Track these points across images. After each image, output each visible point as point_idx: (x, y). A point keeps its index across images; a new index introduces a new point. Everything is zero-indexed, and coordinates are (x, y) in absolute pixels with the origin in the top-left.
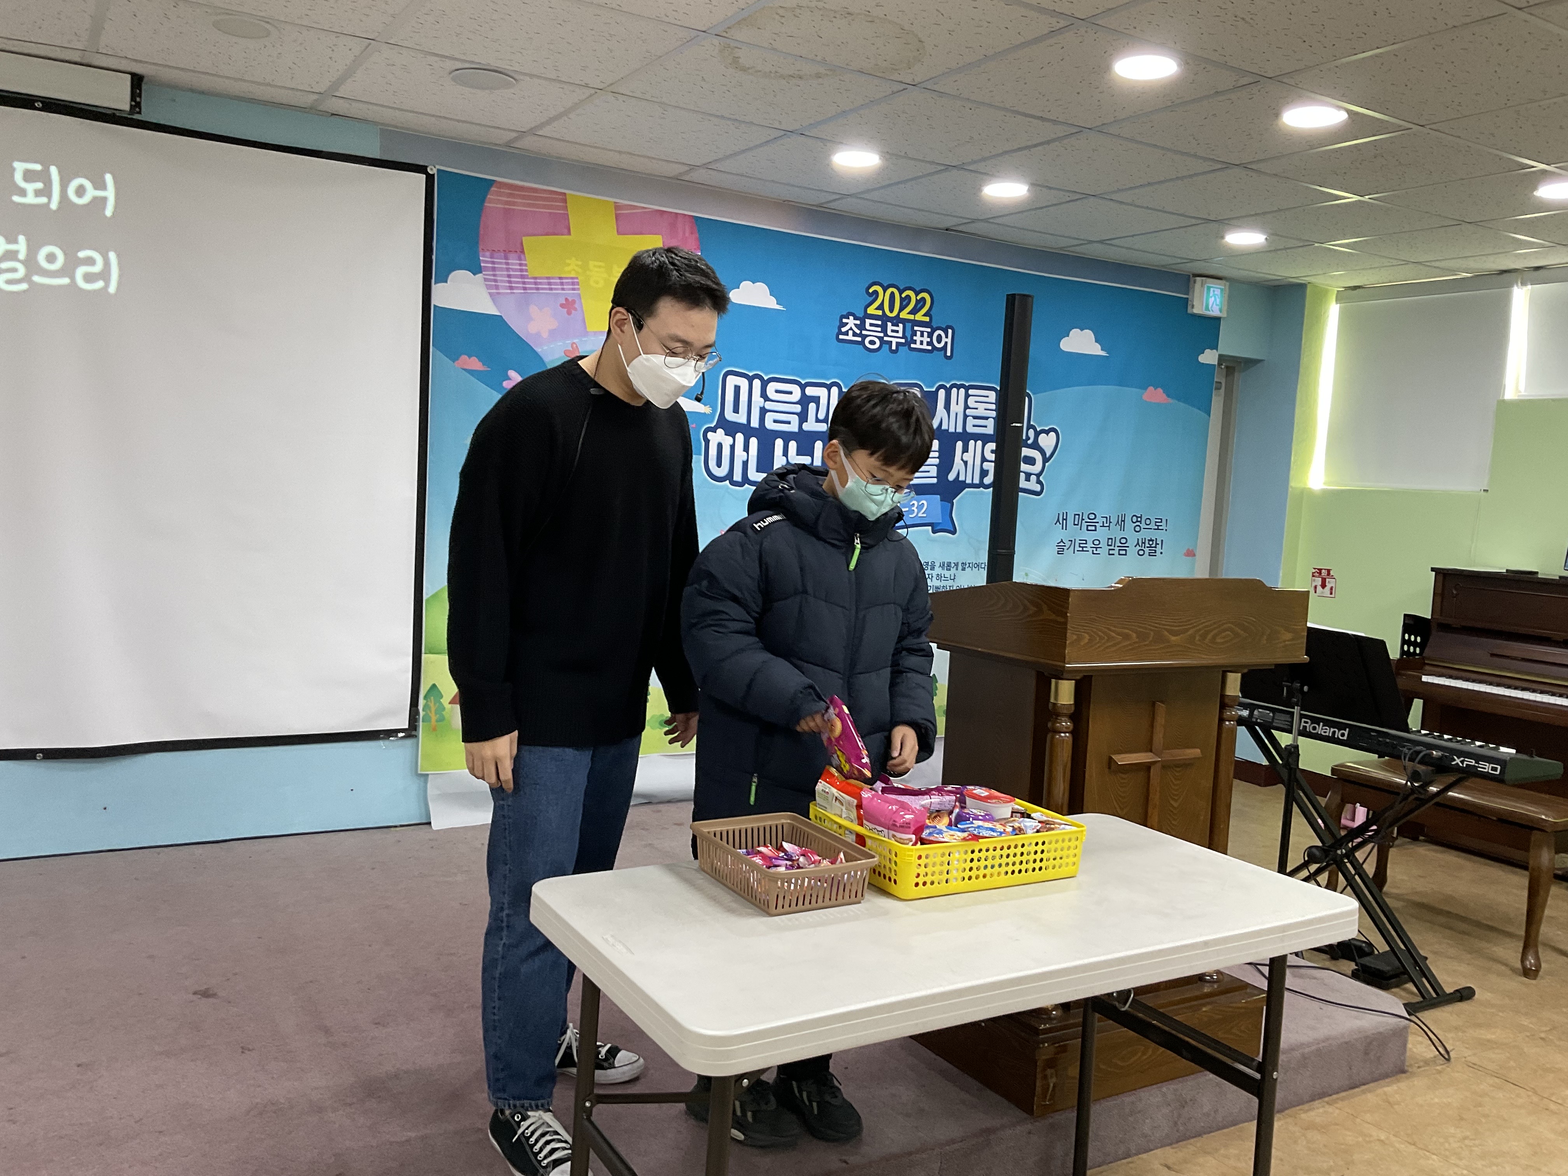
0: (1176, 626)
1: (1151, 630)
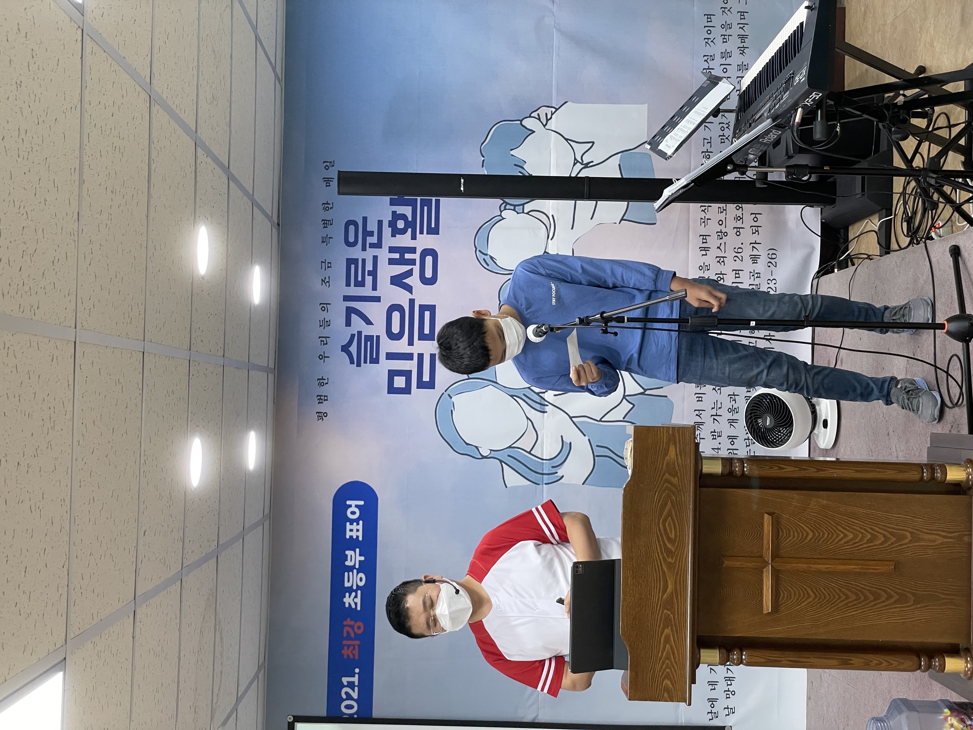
0: (660, 584)
1: (663, 611)
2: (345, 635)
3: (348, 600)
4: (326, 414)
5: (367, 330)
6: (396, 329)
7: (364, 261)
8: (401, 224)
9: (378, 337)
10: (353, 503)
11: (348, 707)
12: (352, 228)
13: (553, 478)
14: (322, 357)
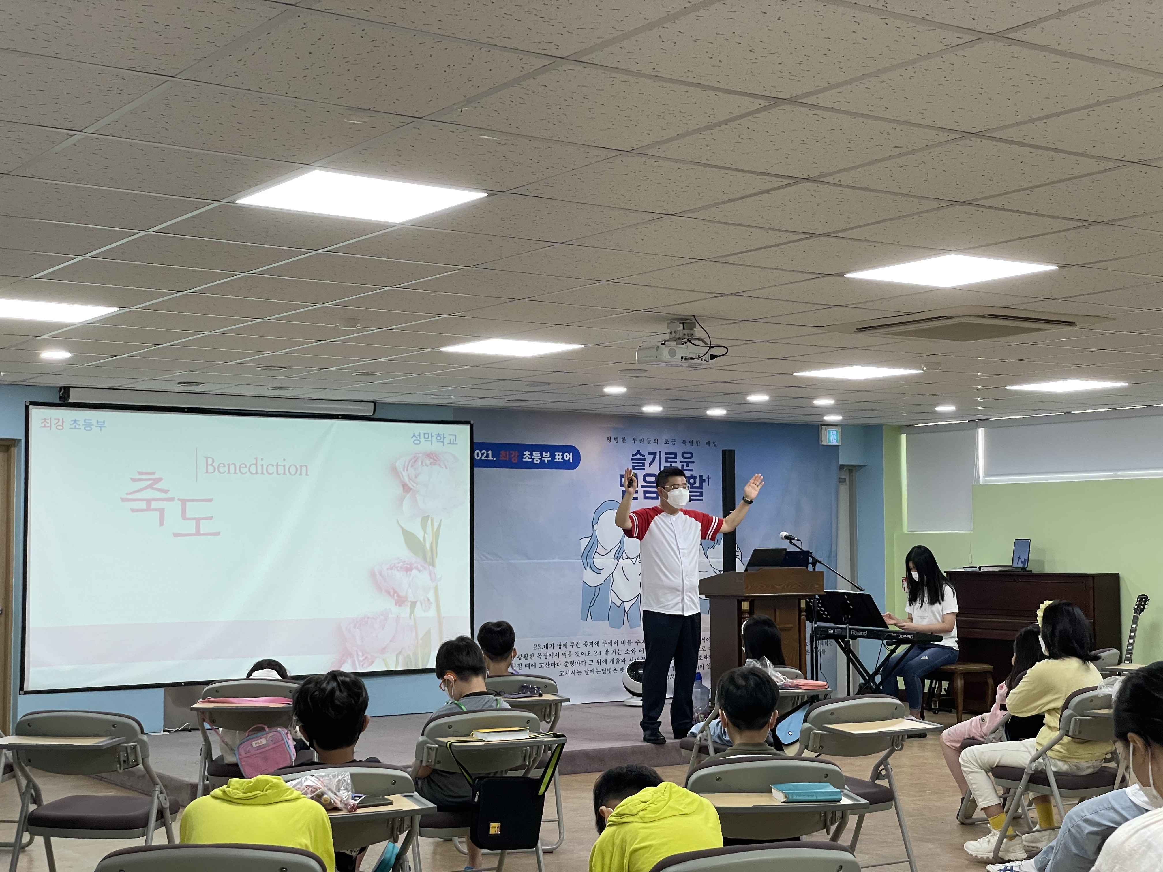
2: (511, 452)
3: (527, 454)
4: (610, 442)
5: (647, 463)
6: (648, 479)
7: (676, 462)
8: (692, 481)
9: (644, 469)
10: (571, 456)
11: (478, 454)
12: (689, 455)
13: (586, 565)
14: (634, 440)
